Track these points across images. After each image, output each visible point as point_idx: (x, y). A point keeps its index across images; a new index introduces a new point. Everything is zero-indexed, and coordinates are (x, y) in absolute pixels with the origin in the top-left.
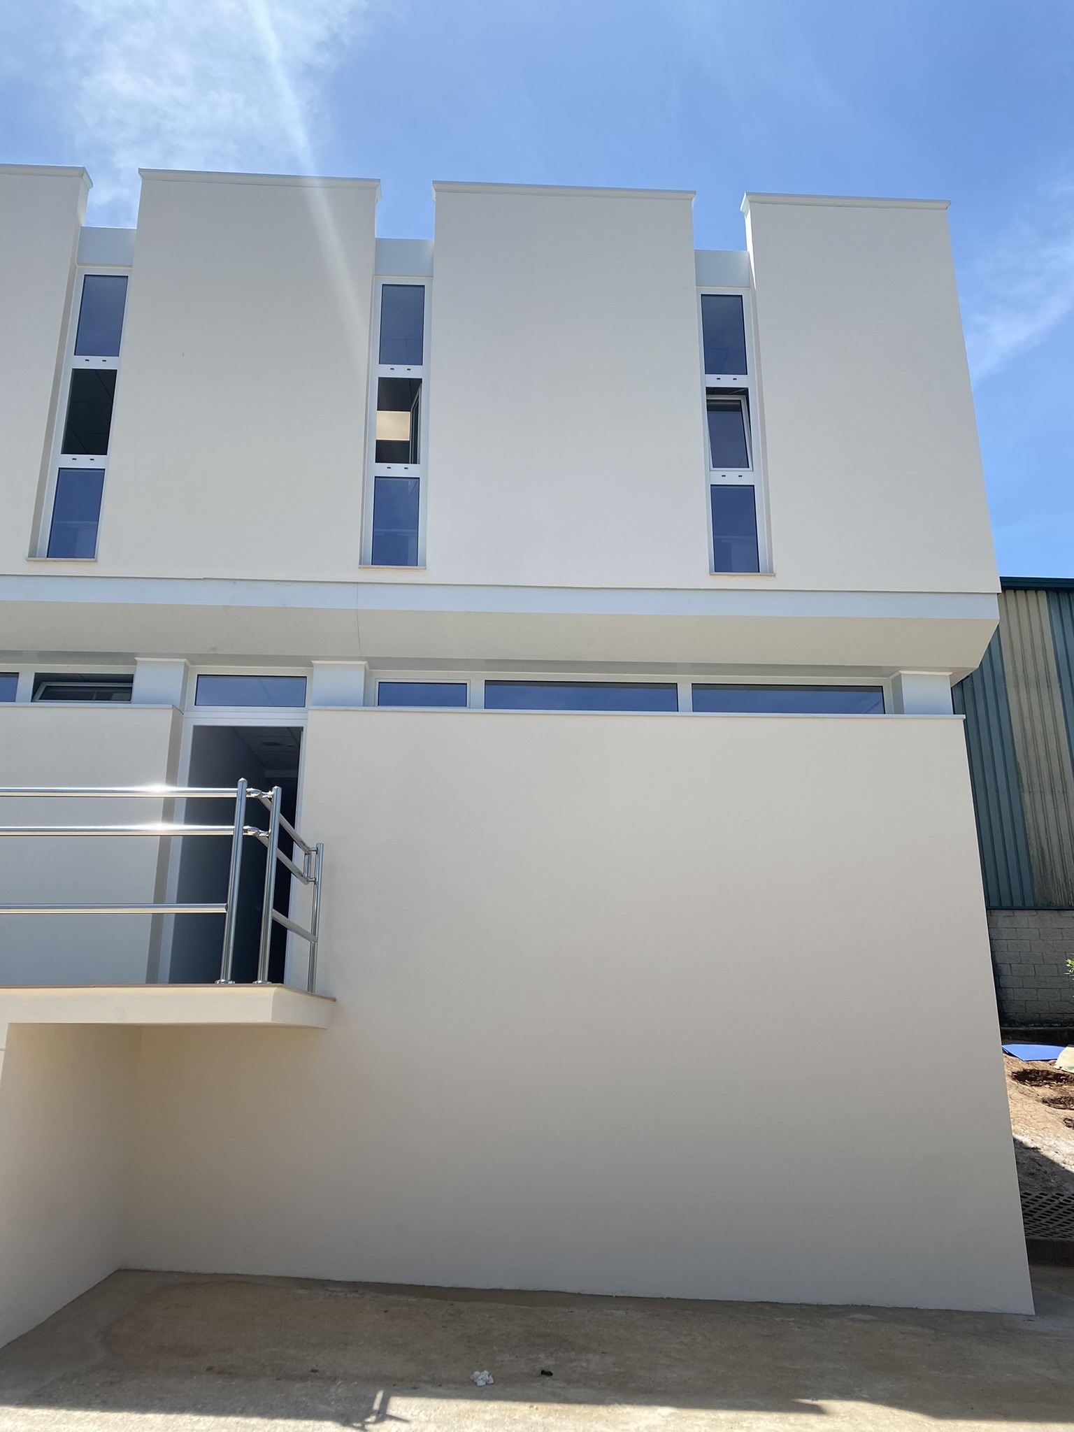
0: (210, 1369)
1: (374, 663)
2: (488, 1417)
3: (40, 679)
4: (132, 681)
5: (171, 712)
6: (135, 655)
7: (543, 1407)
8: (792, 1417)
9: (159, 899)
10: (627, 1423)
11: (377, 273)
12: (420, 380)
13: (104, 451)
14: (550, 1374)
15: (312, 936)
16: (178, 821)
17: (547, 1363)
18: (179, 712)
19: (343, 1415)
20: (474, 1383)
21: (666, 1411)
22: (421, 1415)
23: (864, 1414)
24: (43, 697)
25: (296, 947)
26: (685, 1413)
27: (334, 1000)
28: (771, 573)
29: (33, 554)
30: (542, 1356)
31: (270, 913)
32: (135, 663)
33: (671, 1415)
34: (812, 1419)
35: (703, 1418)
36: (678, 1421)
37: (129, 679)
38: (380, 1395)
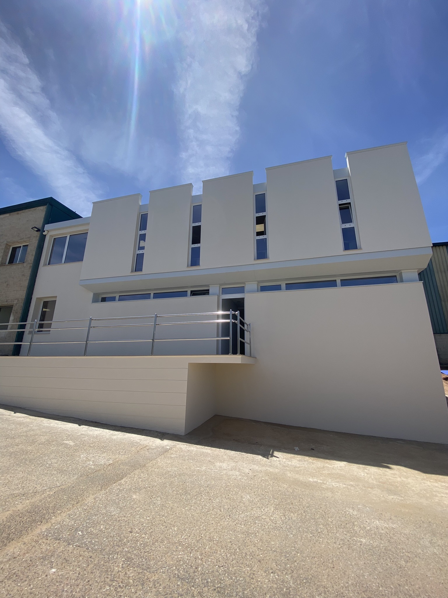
0: (234, 440)
1: (259, 282)
2: (298, 459)
3: (192, 292)
4: (209, 291)
5: (217, 296)
6: (209, 285)
7: (312, 458)
8: (381, 469)
9: (218, 336)
10: (335, 465)
11: (254, 193)
12: (265, 216)
13: (200, 243)
14: (313, 449)
15: (250, 344)
16: (220, 319)
17: (313, 447)
18: (219, 296)
19: (263, 454)
20: (294, 450)
21: (345, 463)
22: (282, 456)
23: (403, 470)
24: (193, 295)
25: (247, 347)
26: (350, 464)
27: (256, 358)
28: (361, 249)
29: (188, 266)
30: (311, 444)
31: (239, 339)
32: (209, 287)
33: (346, 464)
34: (388, 470)
35: (355, 466)
36: (349, 466)
37: (208, 290)
38: (272, 450)
